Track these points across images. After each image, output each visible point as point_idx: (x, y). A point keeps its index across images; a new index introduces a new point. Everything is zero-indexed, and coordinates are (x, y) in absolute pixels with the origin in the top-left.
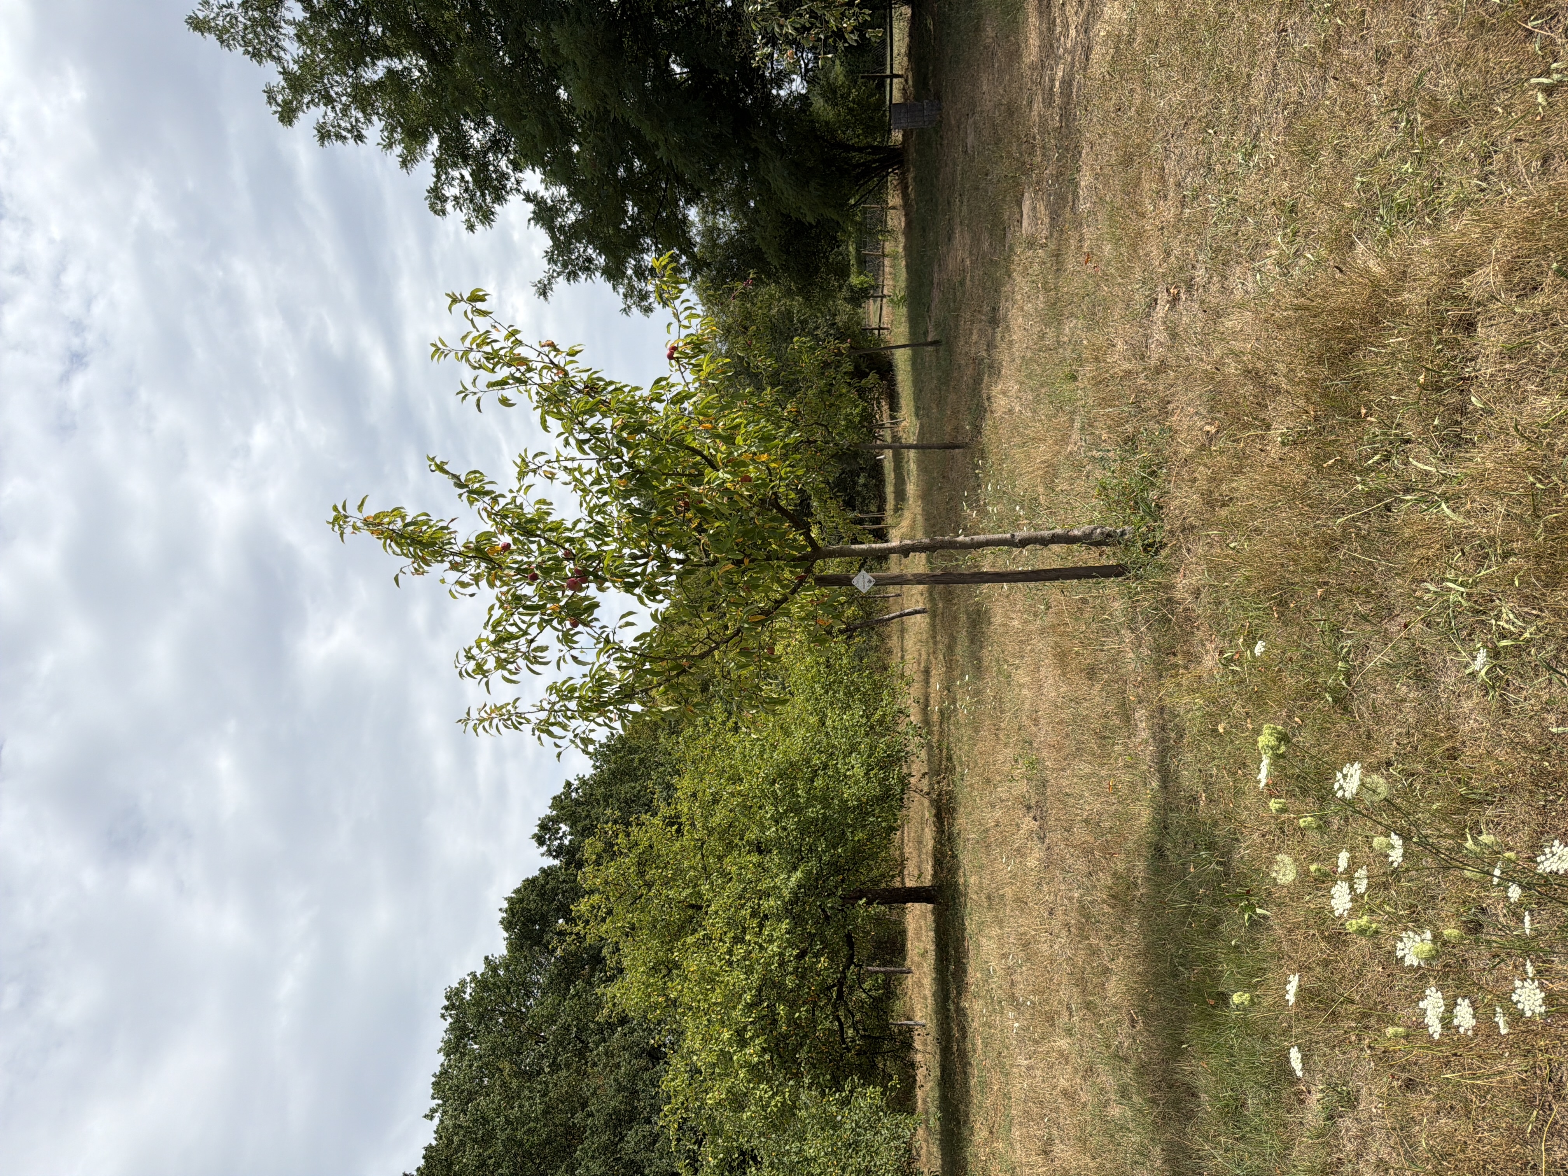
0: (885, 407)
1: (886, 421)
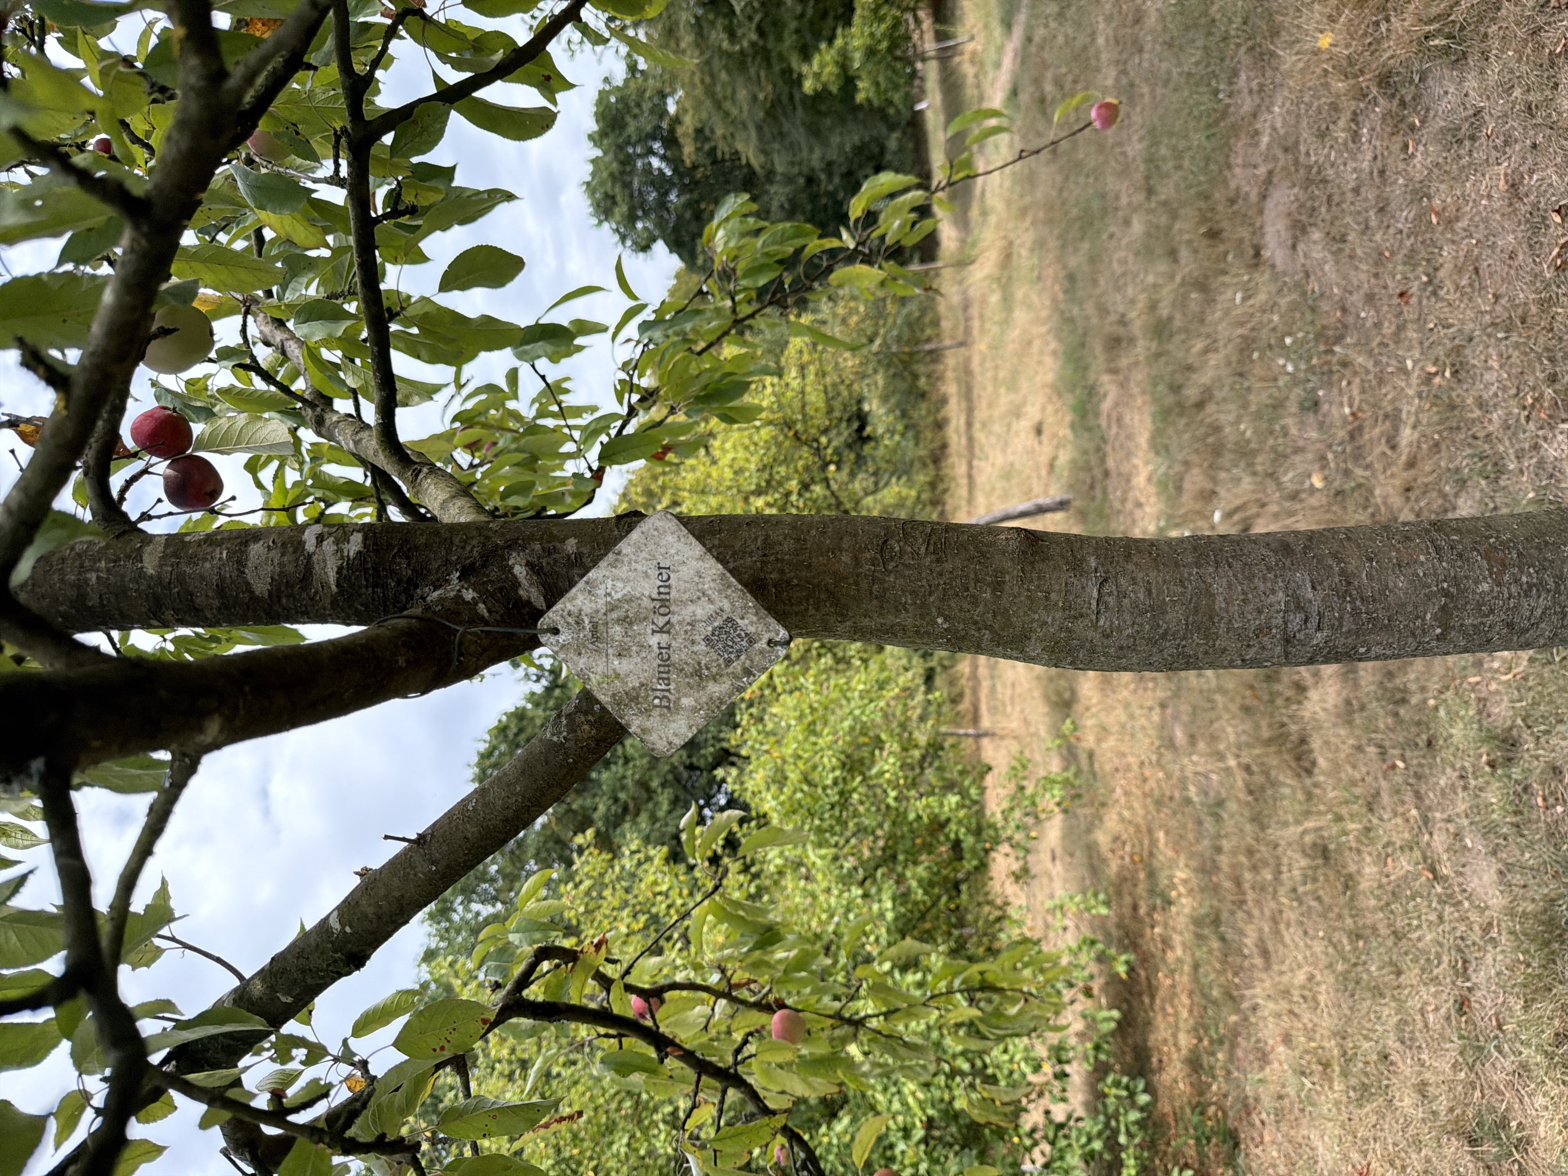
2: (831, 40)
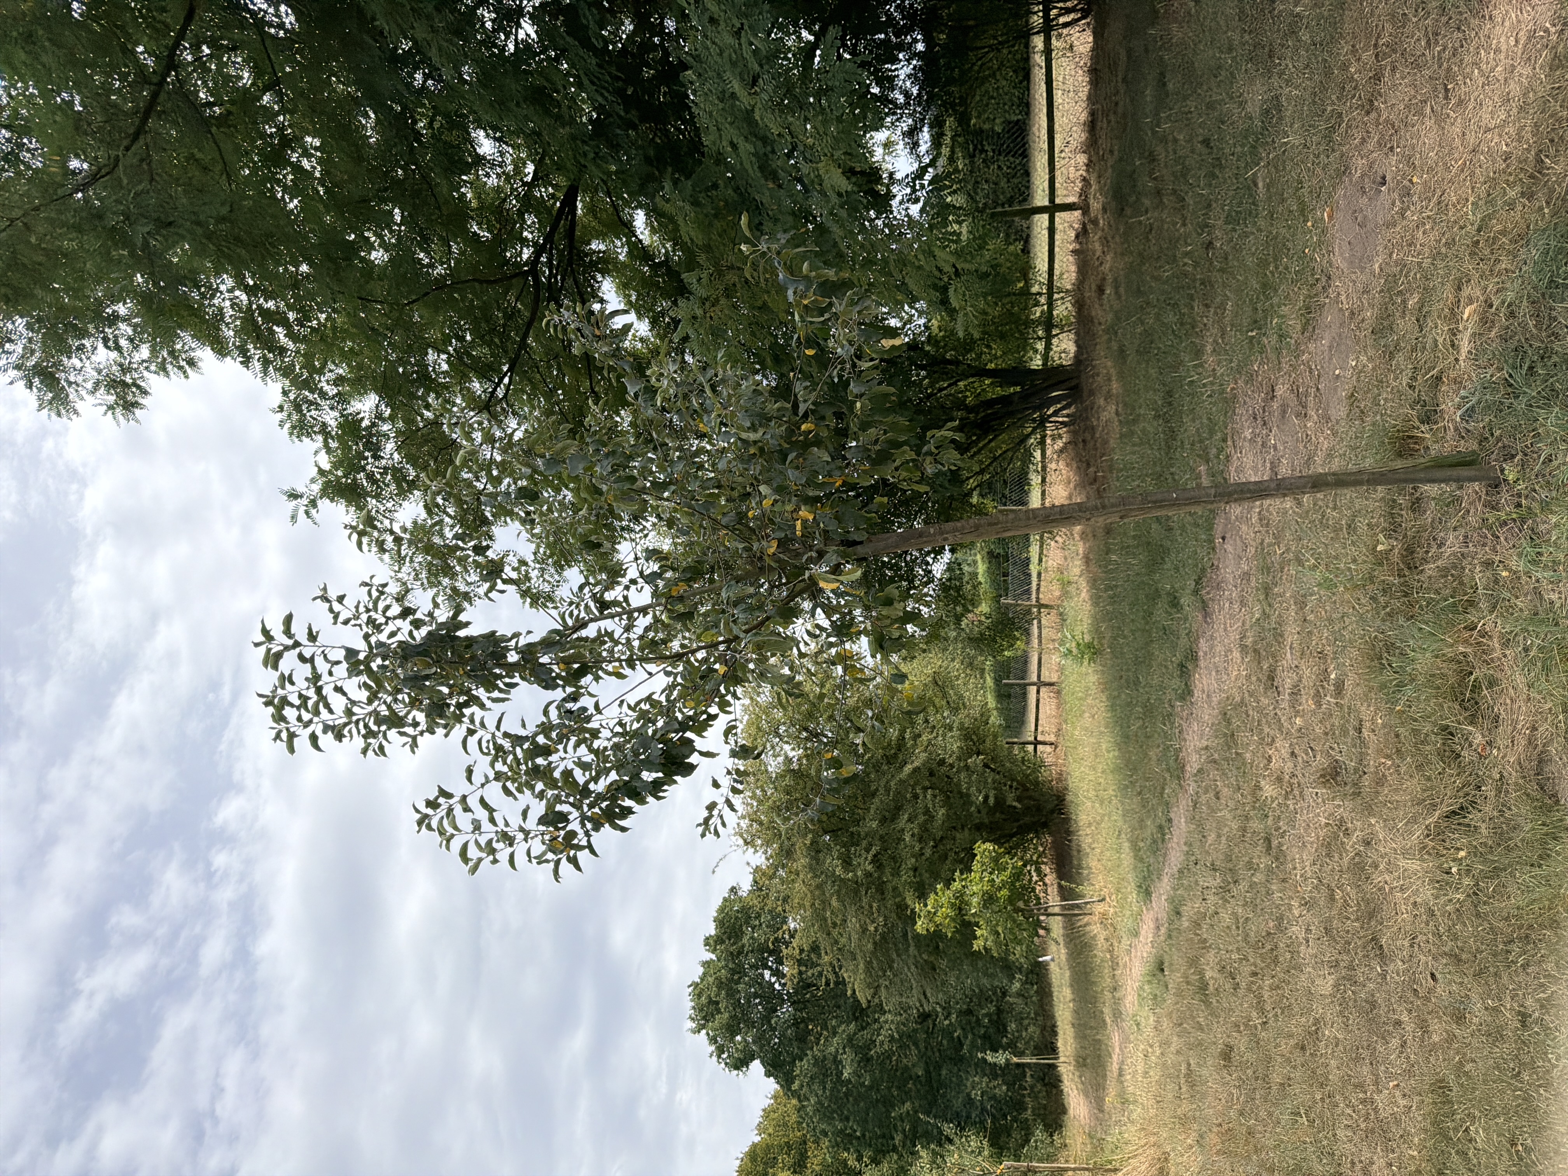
0: (1051, 878)
1: (1053, 900)
2: (947, 882)
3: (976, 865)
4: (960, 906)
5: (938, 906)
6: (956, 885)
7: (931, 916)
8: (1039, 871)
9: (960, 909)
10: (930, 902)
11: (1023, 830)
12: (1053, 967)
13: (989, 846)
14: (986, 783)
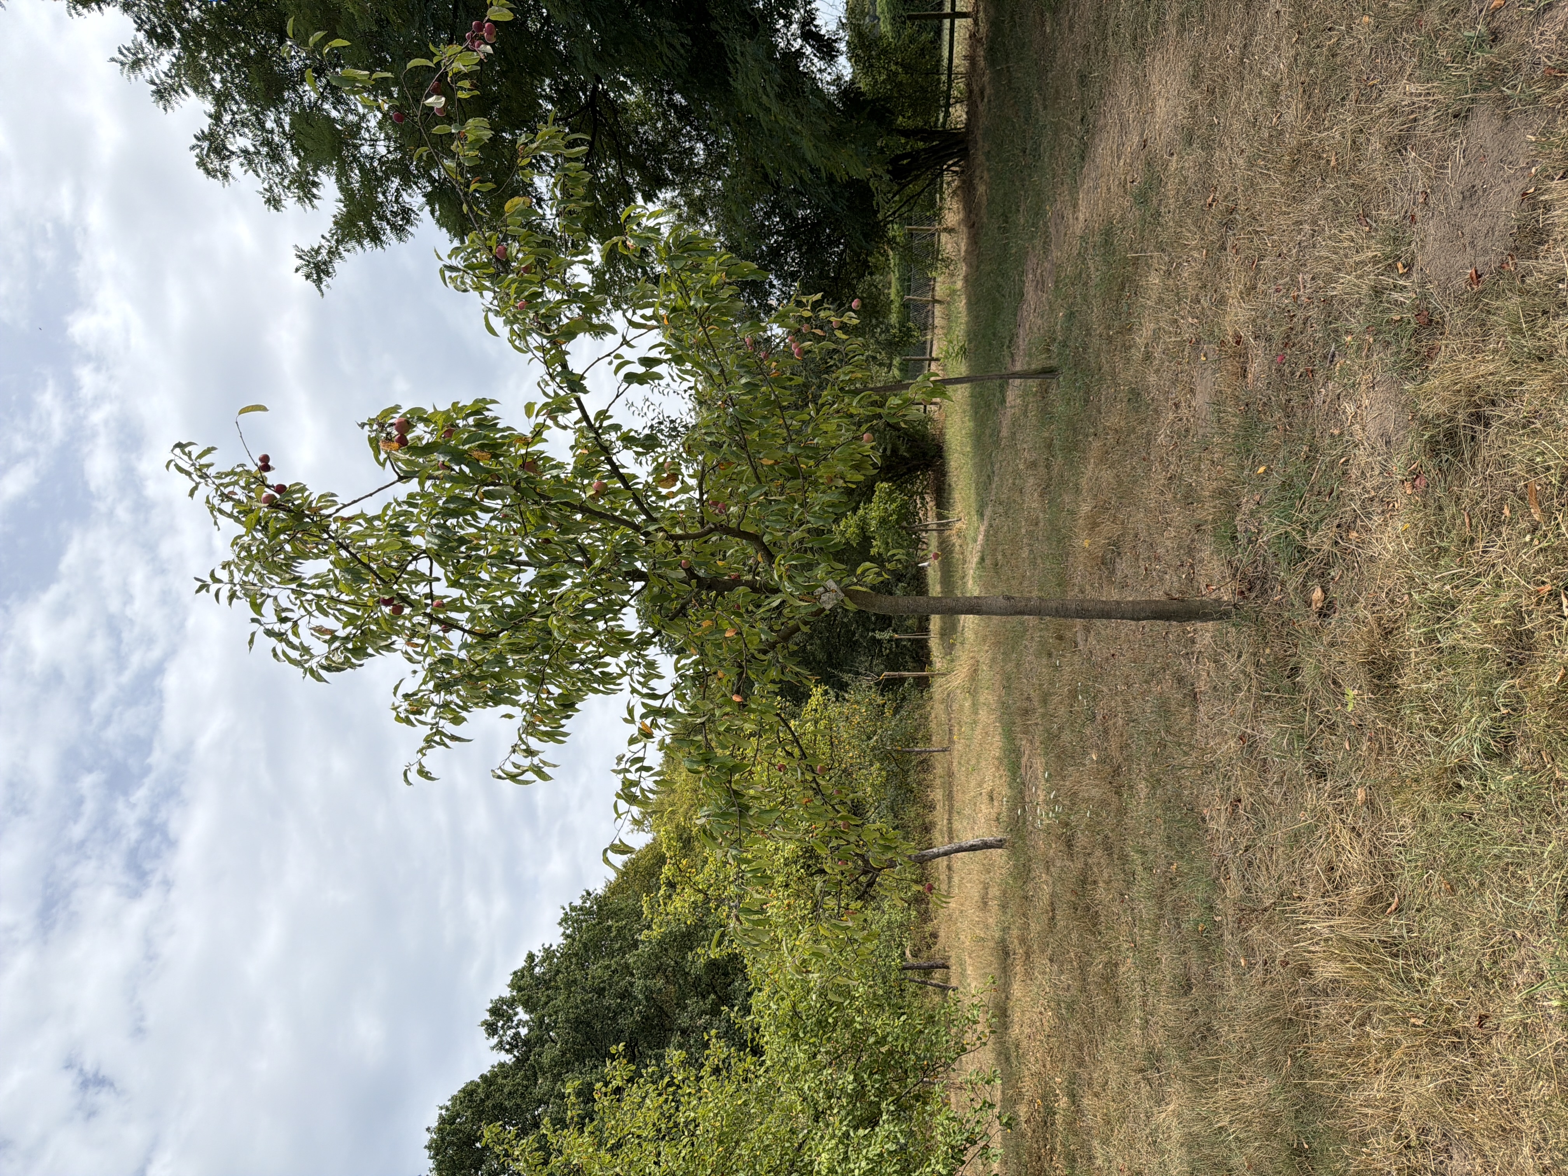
0: (931, 505)
1: (932, 521)
2: (855, 510)
3: (875, 499)
4: (863, 527)
5: (848, 526)
6: (861, 512)
7: (843, 533)
8: (923, 499)
9: (862, 528)
10: (842, 524)
11: (911, 470)
12: (930, 571)
13: (885, 485)
14: (885, 439)
